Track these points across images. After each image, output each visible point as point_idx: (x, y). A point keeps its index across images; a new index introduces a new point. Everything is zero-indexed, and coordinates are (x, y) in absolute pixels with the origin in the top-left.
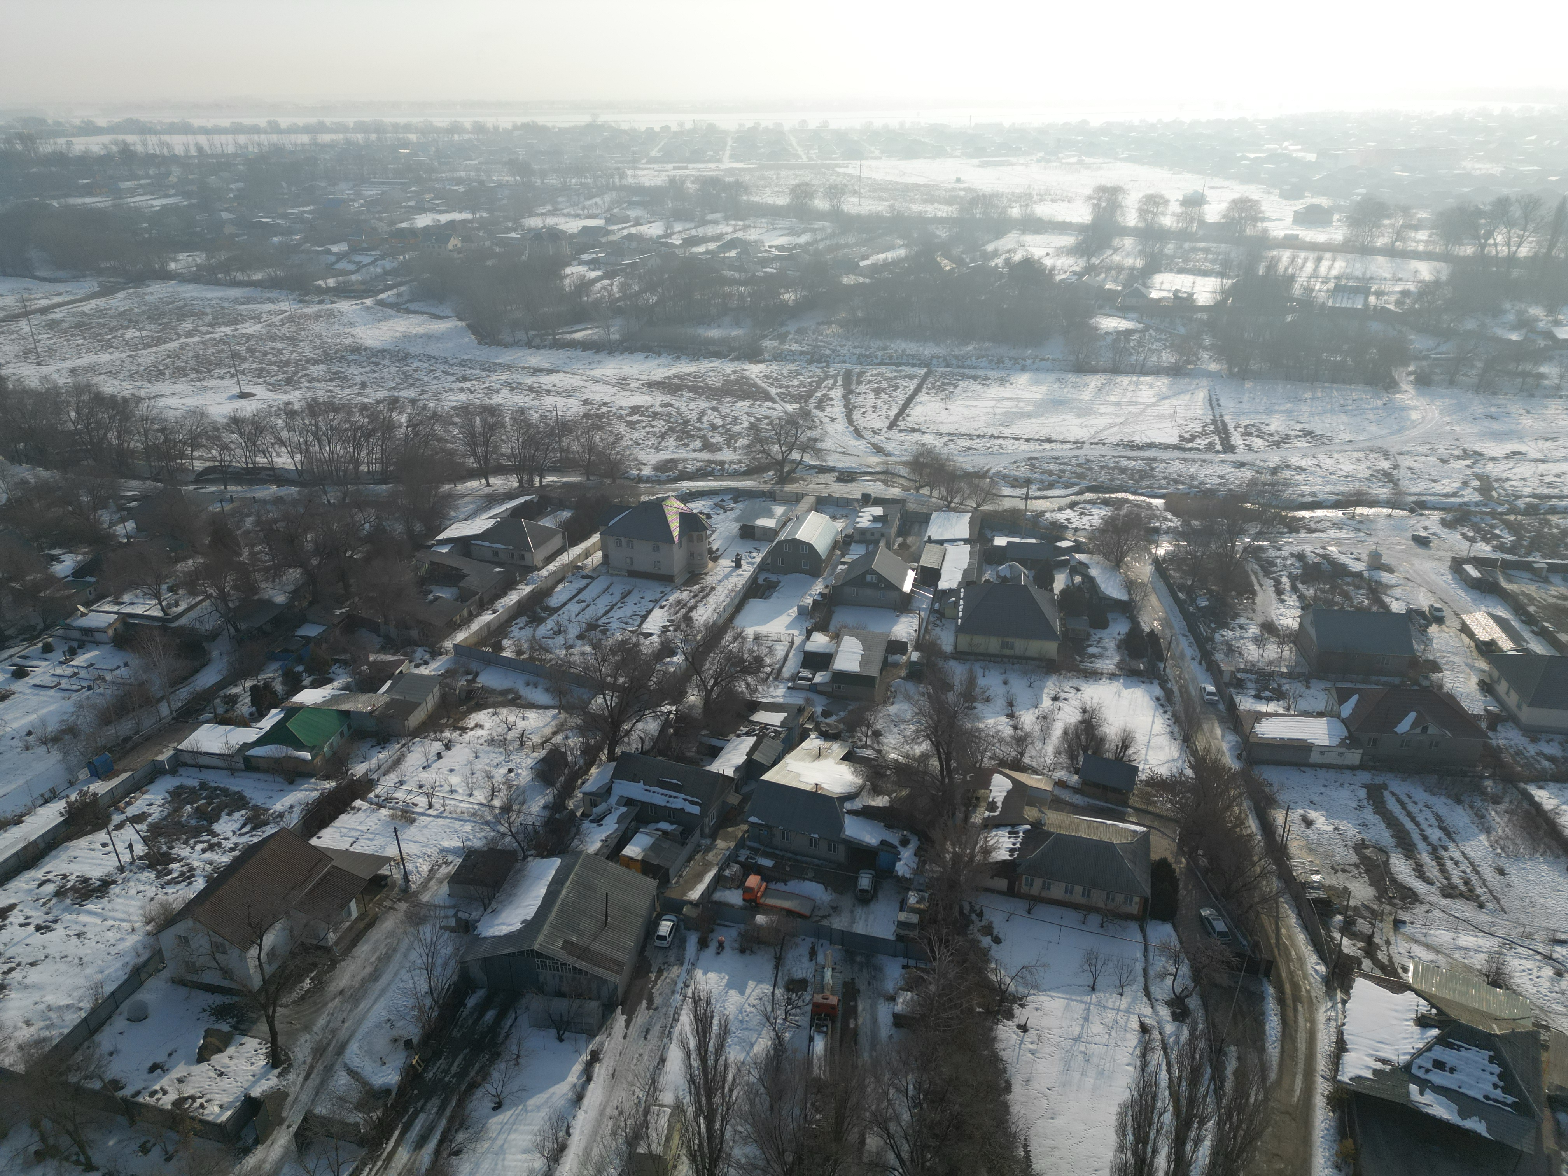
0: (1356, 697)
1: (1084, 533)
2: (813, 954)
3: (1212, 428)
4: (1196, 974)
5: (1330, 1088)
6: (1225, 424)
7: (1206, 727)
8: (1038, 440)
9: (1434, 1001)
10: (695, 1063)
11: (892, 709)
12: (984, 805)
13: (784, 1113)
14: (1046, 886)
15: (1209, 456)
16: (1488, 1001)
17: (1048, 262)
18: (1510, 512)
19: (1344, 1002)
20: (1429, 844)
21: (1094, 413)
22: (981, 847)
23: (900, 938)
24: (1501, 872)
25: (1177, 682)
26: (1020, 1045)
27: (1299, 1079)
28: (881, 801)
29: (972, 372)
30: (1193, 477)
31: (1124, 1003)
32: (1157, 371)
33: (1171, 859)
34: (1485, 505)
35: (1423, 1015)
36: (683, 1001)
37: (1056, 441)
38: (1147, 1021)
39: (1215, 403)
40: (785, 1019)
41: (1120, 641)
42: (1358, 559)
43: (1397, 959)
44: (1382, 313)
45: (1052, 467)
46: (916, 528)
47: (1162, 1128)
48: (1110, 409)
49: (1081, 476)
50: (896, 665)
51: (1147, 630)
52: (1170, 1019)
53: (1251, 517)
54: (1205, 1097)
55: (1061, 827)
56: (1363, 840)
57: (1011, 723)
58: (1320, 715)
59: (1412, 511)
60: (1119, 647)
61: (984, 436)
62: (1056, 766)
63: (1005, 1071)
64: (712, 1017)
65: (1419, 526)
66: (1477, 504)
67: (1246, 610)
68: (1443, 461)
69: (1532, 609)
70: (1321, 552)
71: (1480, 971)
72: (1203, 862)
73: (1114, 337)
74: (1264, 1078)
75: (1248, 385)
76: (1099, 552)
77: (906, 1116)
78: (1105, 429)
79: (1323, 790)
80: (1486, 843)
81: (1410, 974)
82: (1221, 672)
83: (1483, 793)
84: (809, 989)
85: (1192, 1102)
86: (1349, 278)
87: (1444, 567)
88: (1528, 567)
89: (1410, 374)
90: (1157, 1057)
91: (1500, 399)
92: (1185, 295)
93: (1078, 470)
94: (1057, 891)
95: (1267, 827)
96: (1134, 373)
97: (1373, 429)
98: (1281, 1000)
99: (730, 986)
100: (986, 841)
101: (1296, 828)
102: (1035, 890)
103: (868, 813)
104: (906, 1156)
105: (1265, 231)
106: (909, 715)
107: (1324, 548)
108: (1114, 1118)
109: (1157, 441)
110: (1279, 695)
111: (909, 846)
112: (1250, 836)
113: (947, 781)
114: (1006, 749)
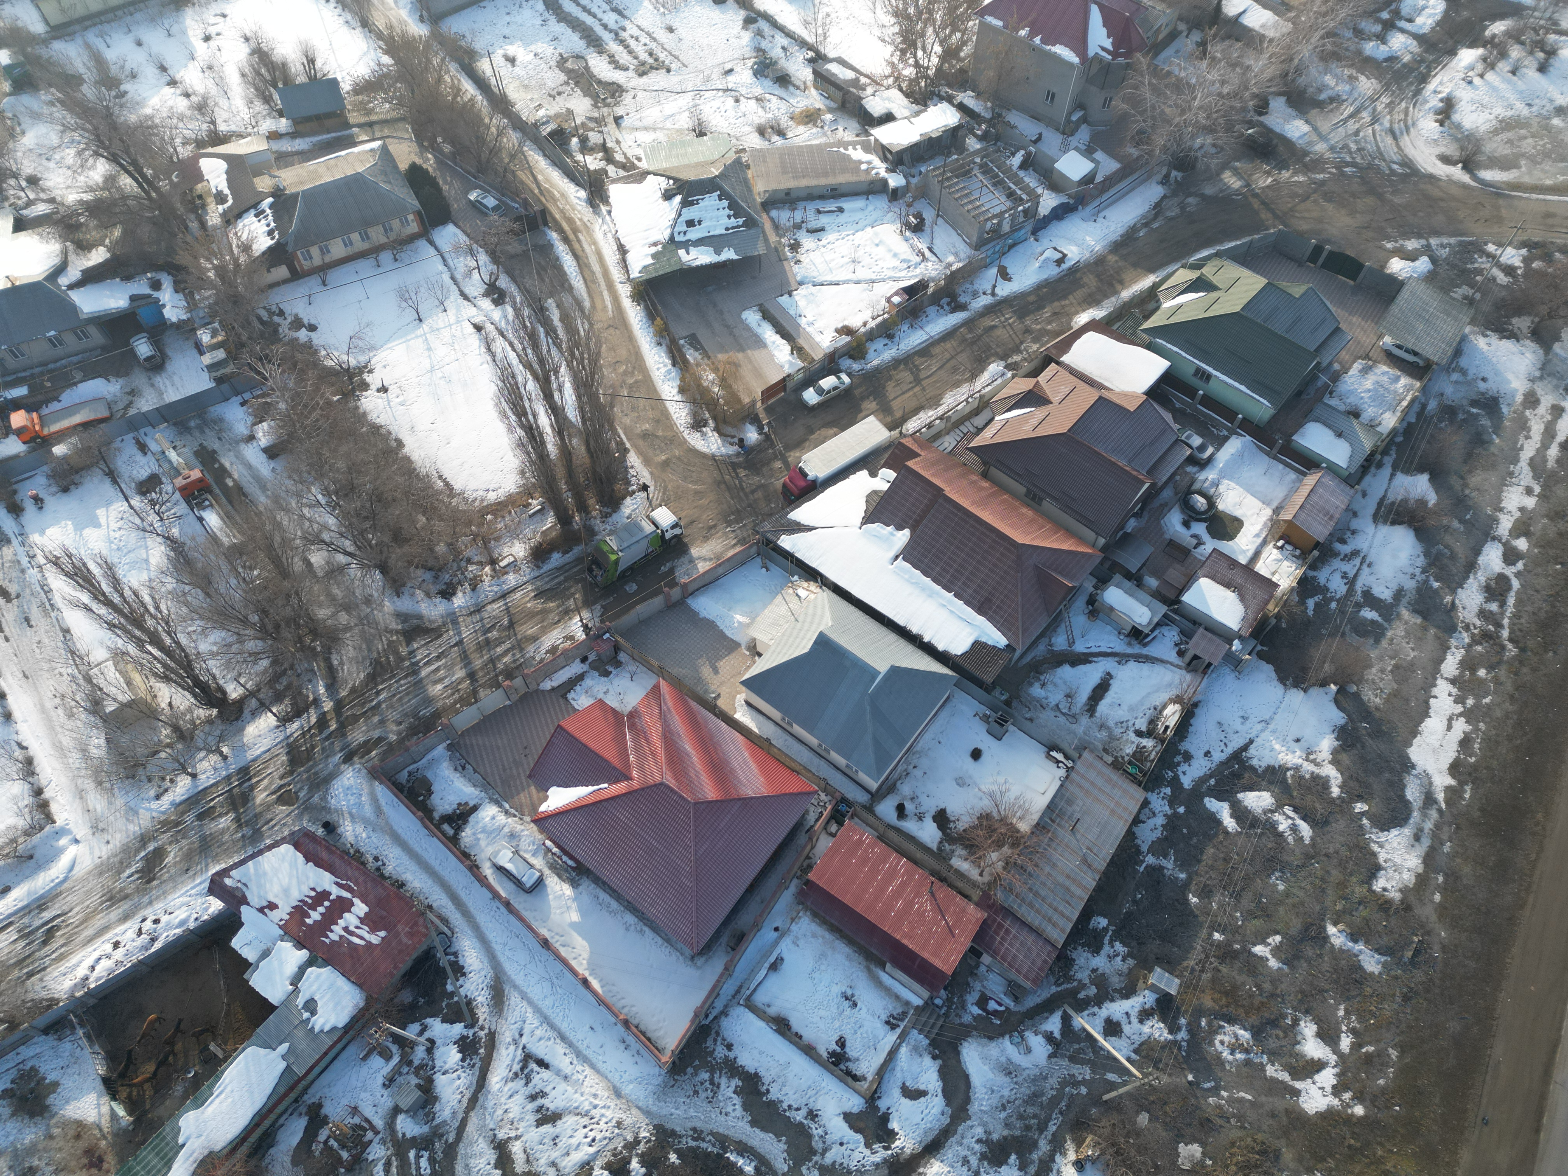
2: (143, 448)
4: (494, 256)
5: (629, 288)
9: (668, 174)
10: (103, 611)
11: (28, 140)
12: (211, 200)
13: (222, 590)
14: (324, 251)
16: (702, 152)
19: (609, 212)
20: (611, 31)
22: (238, 246)
23: (219, 381)
24: (671, 30)
26: (389, 404)
27: (606, 295)
28: (98, 256)
31: (451, 316)
33: (419, 161)
35: (666, 190)
36: (41, 571)
38: (476, 320)
40: (162, 520)
43: (630, 153)
47: (531, 395)
52: (493, 307)
54: (549, 351)
55: (302, 183)
56: (561, 55)
57: (178, 91)
62: (256, 118)
63: (390, 433)
64: (84, 564)
71: (688, 129)
72: (447, 148)
74: (582, 310)
77: (331, 521)
79: (508, 19)
80: (650, 8)
81: (644, 161)
84: (164, 480)
85: (542, 362)
90: (499, 344)
94: (338, 249)
95: (481, 83)
98: (566, 240)
99: (79, 528)
100: (239, 238)
101: (505, 70)
102: (317, 261)
103: (91, 277)
104: (351, 549)
108: (494, 412)
111: (164, 287)
112: (471, 100)
113: (154, 195)
114: (193, 125)
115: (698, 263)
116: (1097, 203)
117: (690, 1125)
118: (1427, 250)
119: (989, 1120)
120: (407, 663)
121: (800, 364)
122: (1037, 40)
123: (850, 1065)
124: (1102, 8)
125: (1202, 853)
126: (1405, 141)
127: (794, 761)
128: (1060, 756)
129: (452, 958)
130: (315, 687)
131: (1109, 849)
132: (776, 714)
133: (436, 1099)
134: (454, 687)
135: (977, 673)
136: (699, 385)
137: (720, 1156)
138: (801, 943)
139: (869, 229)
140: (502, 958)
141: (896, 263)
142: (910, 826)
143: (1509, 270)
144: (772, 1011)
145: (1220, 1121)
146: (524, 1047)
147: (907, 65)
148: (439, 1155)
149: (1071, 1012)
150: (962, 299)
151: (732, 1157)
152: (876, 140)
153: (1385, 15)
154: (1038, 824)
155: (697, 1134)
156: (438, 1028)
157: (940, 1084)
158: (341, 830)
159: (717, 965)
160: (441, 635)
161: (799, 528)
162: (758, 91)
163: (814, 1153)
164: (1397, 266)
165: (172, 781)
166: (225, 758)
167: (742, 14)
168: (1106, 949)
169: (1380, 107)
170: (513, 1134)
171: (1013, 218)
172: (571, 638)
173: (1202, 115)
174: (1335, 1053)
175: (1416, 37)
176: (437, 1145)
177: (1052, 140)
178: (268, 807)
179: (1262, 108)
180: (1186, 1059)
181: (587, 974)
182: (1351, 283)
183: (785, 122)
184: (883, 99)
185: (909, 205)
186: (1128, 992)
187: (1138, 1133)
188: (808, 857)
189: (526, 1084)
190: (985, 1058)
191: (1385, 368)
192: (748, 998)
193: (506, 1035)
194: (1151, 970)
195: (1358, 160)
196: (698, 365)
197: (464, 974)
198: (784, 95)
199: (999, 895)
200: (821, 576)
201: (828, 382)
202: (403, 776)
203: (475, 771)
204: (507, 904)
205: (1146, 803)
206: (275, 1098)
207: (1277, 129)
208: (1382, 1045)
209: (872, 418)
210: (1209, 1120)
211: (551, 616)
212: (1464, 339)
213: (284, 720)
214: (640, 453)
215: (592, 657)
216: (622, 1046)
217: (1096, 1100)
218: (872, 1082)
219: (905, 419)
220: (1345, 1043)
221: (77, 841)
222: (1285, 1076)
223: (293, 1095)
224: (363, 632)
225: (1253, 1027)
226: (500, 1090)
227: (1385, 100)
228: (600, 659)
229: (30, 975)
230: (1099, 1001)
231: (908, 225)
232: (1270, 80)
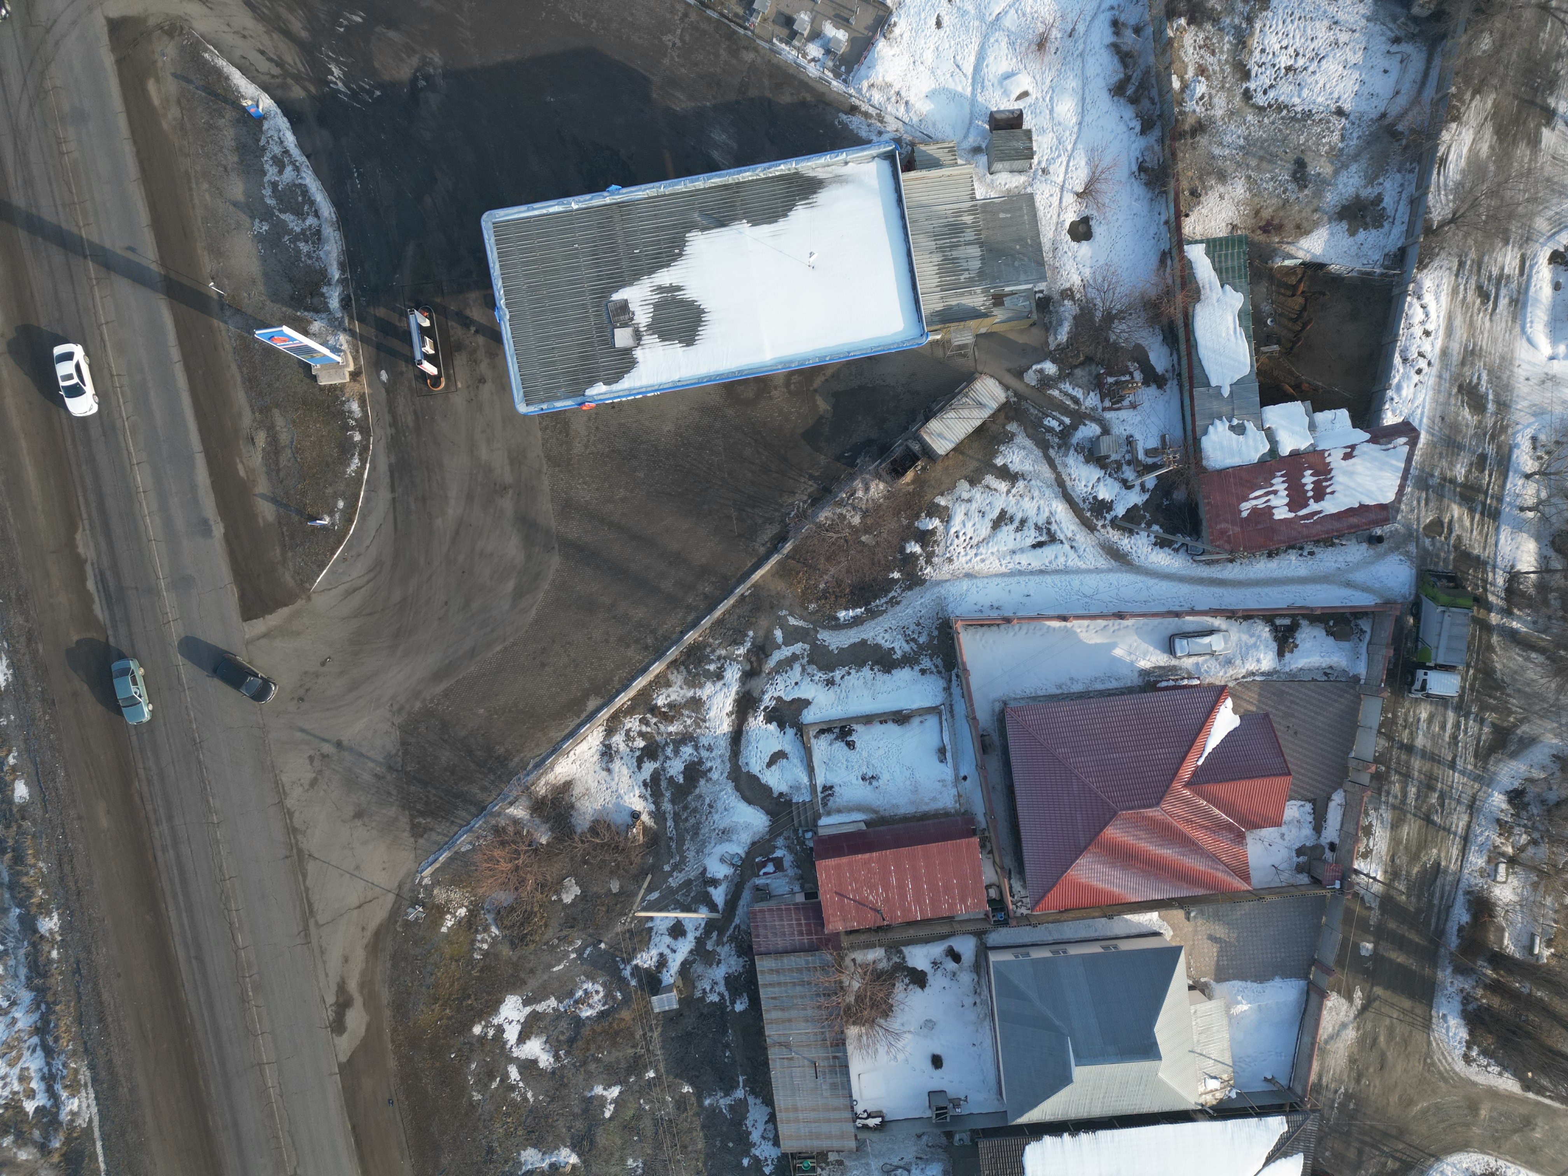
117: (904, 602)
119: (714, 789)
120: (1474, 709)
123: (833, 736)
125: (706, 1137)
127: (1074, 919)
128: (872, 1122)
129: (1176, 546)
130: (1524, 622)
131: (777, 1072)
132: (1126, 946)
133: (1087, 461)
134: (1412, 726)
135: (996, 1142)
137: (867, 604)
138: (939, 786)
140: (1139, 578)
142: (937, 950)
144: (916, 721)
145: (564, 933)
146: (1062, 542)
148: (1048, 436)
149: (714, 915)
151: (859, 611)
154: (844, 1044)
155: (894, 602)
156: (1135, 498)
157: (763, 782)
158: (1365, 546)
159: (983, 714)
160: (1476, 756)
161: (1280, 1151)
163: (809, 662)
165: (1540, 458)
166: (1522, 509)
168: (721, 988)
170: (1014, 491)
172: (1366, 855)
174: (517, 1058)
176: (1057, 440)
178: (1441, 510)
180: (614, 956)
181: (1068, 624)
186: (685, 968)
187: (613, 873)
188: (991, 852)
189: (1036, 525)
190: (748, 826)
192: (940, 714)
193: (1083, 538)
194: (680, 1001)
197: (1155, 544)
199: (828, 956)
200: (1212, 1118)
202: (1366, 626)
203: (1313, 680)
204: (1177, 615)
205: (776, 1143)
206: (1195, 364)
208: (487, 1096)
210: (572, 927)
211: (1405, 859)
213: (1514, 577)
214: (1509, 1097)
215: (1328, 855)
216: (995, 605)
217: (655, 869)
218: (809, 739)
220: (514, 1073)
221: (1552, 358)
222: (540, 1008)
223: (1185, 374)
224: (1544, 700)
225: (584, 1024)
226: (1050, 505)
228: (1320, 859)
229: (1461, 264)
230: (700, 942)
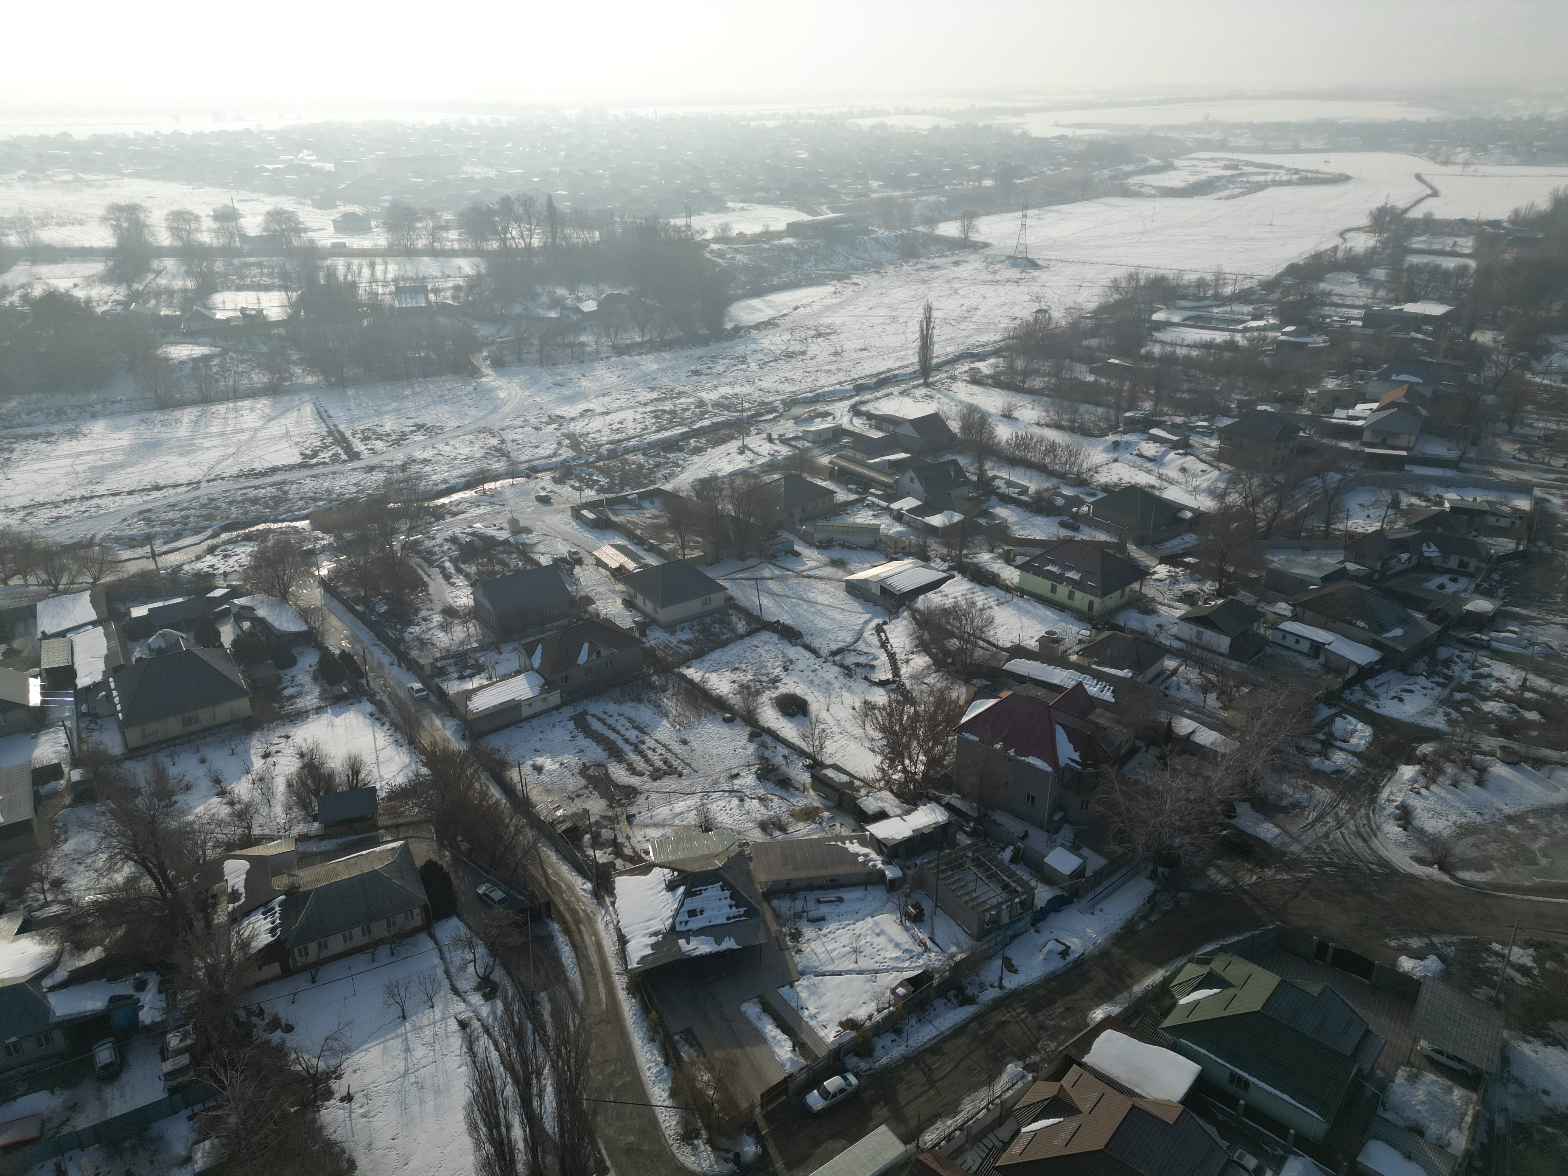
0: (540, 647)
1: (234, 576)
3: (330, 440)
4: (493, 950)
5: (626, 980)
6: (341, 434)
7: (425, 723)
8: (143, 490)
9: (674, 866)
11: (68, 847)
12: (224, 899)
14: (322, 946)
15: (337, 467)
16: (707, 846)
17: (80, 294)
18: (600, 458)
19: (613, 904)
20: (631, 744)
21: (199, 449)
22: (237, 944)
24: (685, 742)
25: (384, 692)
26: (350, 1116)
27: (601, 987)
28: (92, 956)
29: (27, 431)
30: (329, 491)
31: (438, 1013)
32: (253, 394)
33: (435, 858)
34: (579, 458)
35: (670, 881)
37: (165, 487)
38: (463, 1016)
39: (324, 415)
41: (314, 672)
42: (501, 529)
43: (638, 848)
44: (443, 308)
45: (171, 515)
46: (20, 627)
47: (507, 1102)
48: (216, 442)
49: (209, 518)
50: (54, 794)
51: (337, 652)
52: (482, 1002)
53: (397, 515)
54: (534, 1050)
55: (318, 881)
56: (584, 764)
57: (225, 801)
58: (518, 673)
59: (528, 477)
60: (315, 679)
61: (72, 500)
62: (290, 823)
63: (343, 1151)
65: (538, 488)
66: (573, 459)
67: (423, 602)
68: (536, 429)
69: (638, 532)
70: (469, 530)
71: (695, 826)
72: (465, 846)
73: (191, 364)
74: (574, 1002)
75: (350, 392)
76: (259, 590)
78: (218, 463)
79: (541, 736)
80: (668, 725)
81: (651, 854)
82: (421, 667)
83: (653, 687)
85: (525, 1062)
86: (405, 279)
87: (568, 517)
88: (624, 500)
89: (485, 359)
90: (484, 1042)
91: (560, 369)
92: (254, 312)
93: (204, 512)
94: (336, 944)
95: (508, 789)
96: (228, 399)
97: (473, 412)
98: (567, 931)
100: (239, 935)
101: (531, 777)
102: (312, 957)
103: (79, 978)
105: (311, 241)
106: (93, 844)
107: (470, 527)
108: (463, 1124)
109: (279, 463)
110: (479, 669)
111: (149, 987)
112: (496, 803)
113: (169, 895)
114: (228, 830)
115: (698, 953)
116: (1091, 895)
118: (1432, 948)
121: (803, 1062)
122: (1012, 752)
124: (1065, 728)
126: (1375, 843)
136: (693, 1088)
139: (869, 919)
141: (897, 953)
143: (1524, 970)
147: (896, 771)
150: (970, 991)
152: (872, 835)
153: (1321, 736)
162: (761, 792)
164: (1406, 964)
167: (748, 730)
169: (1342, 814)
171: (1011, 909)
173: (1174, 818)
175: (1355, 754)
177: (1038, 839)
179: (1230, 812)
182: (1367, 982)
183: (785, 818)
184: (876, 799)
185: (908, 896)
191: (1432, 1077)
195: (1336, 860)
196: (693, 1063)
198: (785, 795)
201: (833, 1083)
207: (1250, 831)
209: (883, 1128)
212: (1505, 1045)
219: (921, 1129)
227: (1344, 806)
231: (907, 915)
232: (1231, 788)
